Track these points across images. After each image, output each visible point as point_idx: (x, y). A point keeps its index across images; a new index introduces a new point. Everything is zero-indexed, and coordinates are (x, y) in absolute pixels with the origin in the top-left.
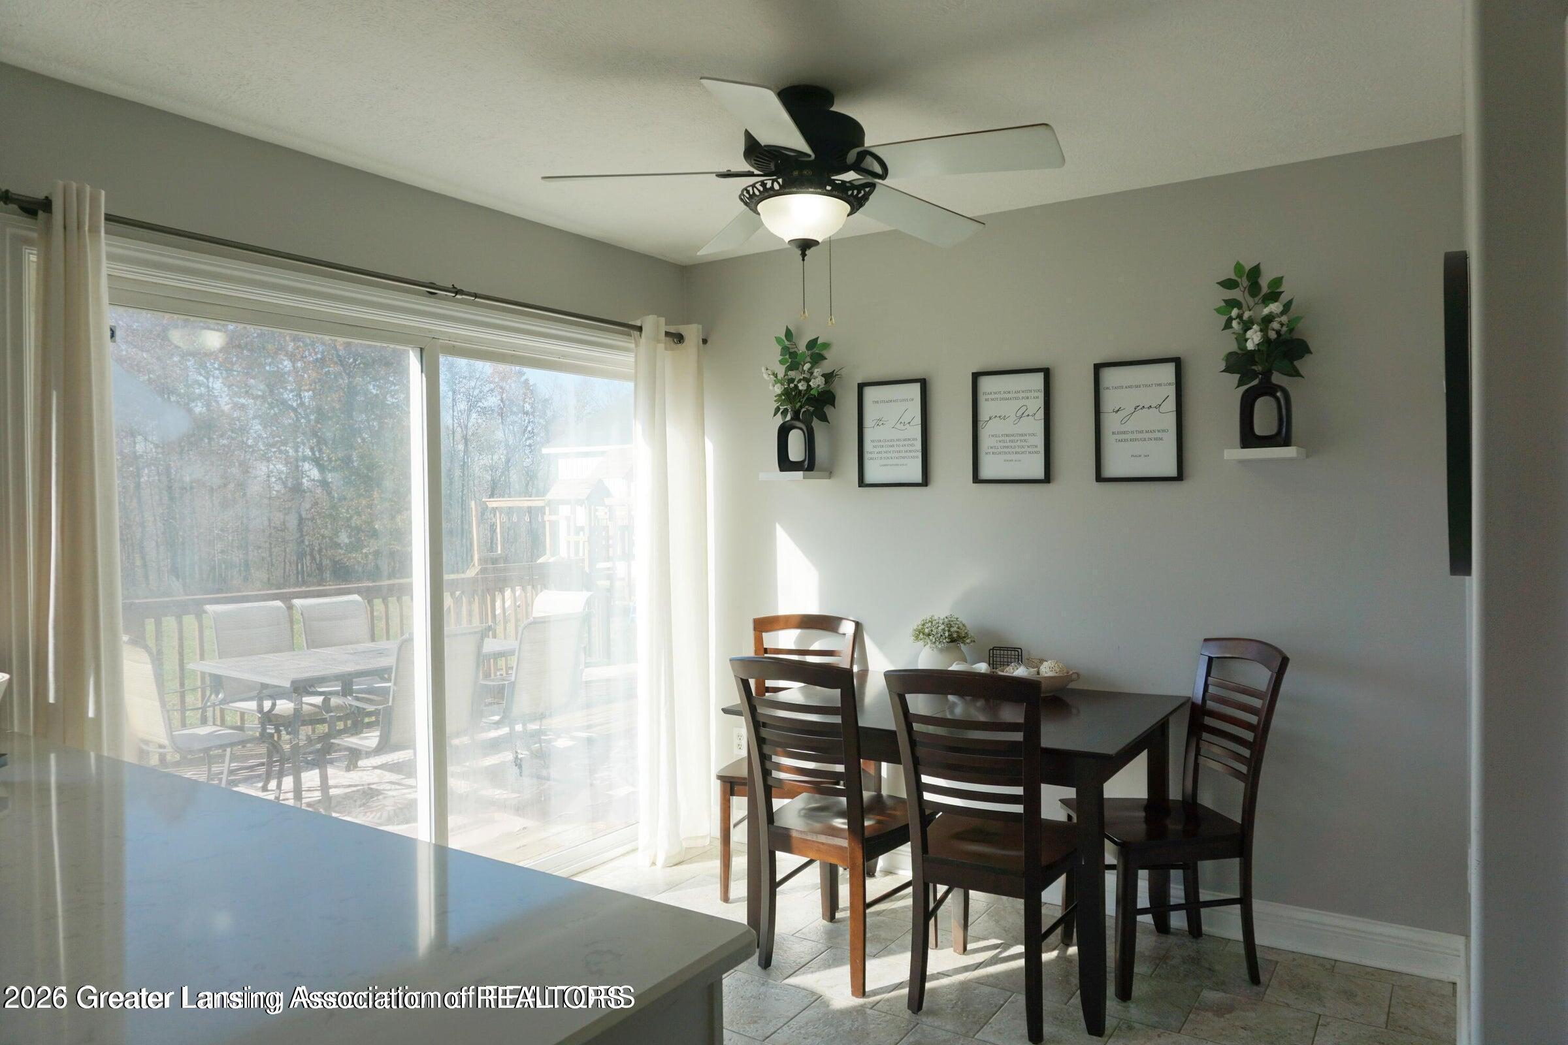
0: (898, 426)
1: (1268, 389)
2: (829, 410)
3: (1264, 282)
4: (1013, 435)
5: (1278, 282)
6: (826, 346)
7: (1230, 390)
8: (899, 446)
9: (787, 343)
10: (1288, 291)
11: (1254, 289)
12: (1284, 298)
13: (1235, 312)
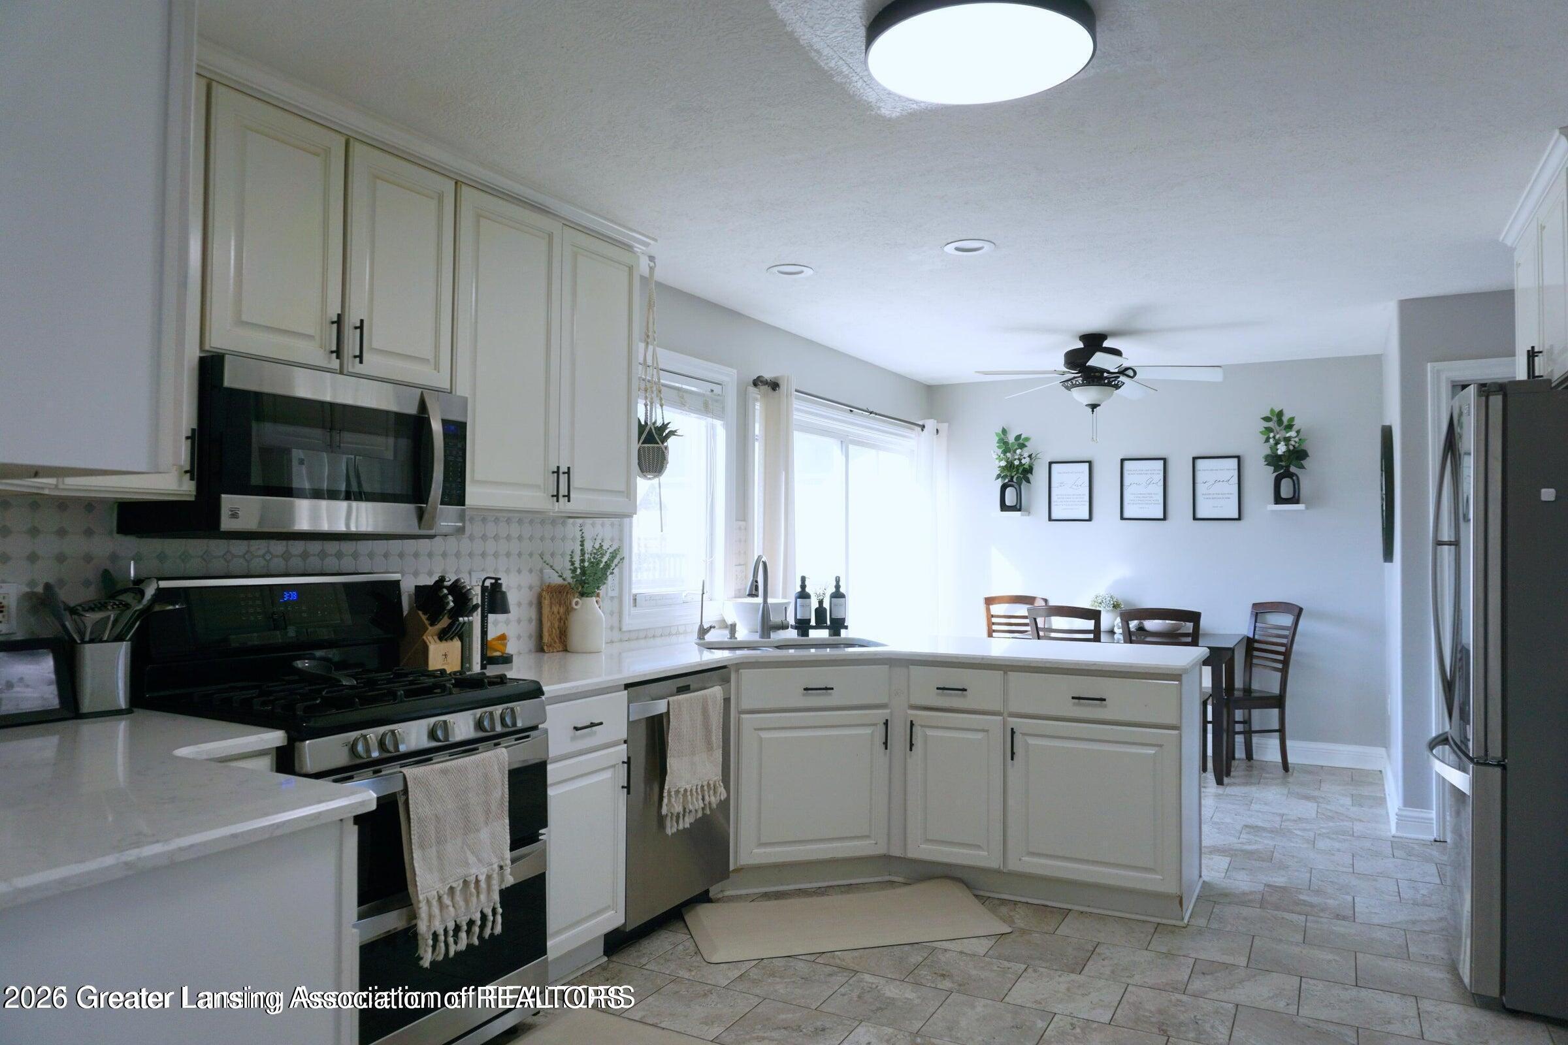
0: (1074, 487)
1: (1290, 475)
2: (1029, 476)
3: (1285, 419)
4: (1144, 494)
5: (1292, 419)
6: (1027, 439)
7: (1268, 475)
8: (1073, 498)
9: (1003, 436)
10: (1298, 424)
11: (1280, 422)
12: (1295, 428)
13: (1272, 435)
